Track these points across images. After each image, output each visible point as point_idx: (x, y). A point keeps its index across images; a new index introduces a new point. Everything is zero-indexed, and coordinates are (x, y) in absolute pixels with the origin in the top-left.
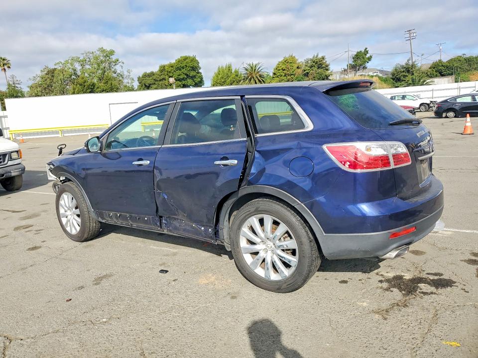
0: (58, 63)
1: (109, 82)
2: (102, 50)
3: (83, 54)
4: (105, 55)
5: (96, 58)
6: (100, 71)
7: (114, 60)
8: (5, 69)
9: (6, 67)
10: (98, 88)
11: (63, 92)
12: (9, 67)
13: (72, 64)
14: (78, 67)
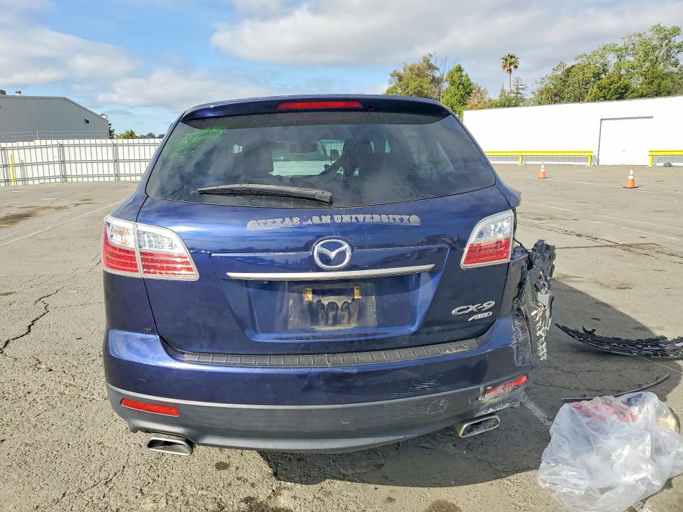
0: (581, 56)
1: (656, 82)
2: (658, 29)
3: (623, 38)
4: (661, 36)
5: (645, 43)
6: (647, 64)
7: (676, 43)
8: (510, 70)
9: (512, 67)
10: (633, 92)
11: (579, 99)
12: (516, 67)
13: (602, 56)
14: (612, 59)
